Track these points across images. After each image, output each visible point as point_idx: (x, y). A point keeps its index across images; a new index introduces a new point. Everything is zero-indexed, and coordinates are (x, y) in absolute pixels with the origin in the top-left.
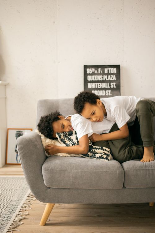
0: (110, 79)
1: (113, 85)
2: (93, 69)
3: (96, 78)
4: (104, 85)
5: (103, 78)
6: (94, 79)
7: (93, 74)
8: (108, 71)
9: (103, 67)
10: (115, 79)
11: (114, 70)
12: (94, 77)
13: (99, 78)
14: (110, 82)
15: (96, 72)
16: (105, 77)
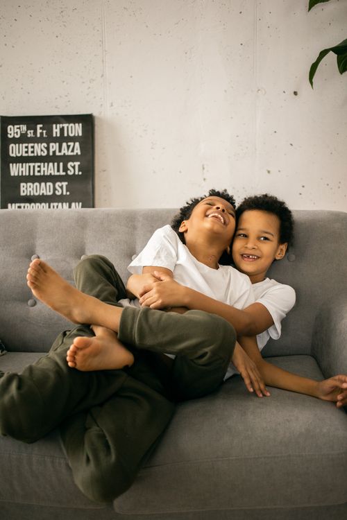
0: (65, 151)
1: (74, 168)
2: (24, 128)
3: (30, 150)
4: (50, 169)
5: (48, 149)
6: (27, 152)
7: (23, 139)
8: (62, 130)
9: (48, 121)
10: (78, 151)
11: (76, 129)
12: (27, 147)
13: (39, 149)
14: (66, 159)
15: (30, 134)
16: (54, 147)
